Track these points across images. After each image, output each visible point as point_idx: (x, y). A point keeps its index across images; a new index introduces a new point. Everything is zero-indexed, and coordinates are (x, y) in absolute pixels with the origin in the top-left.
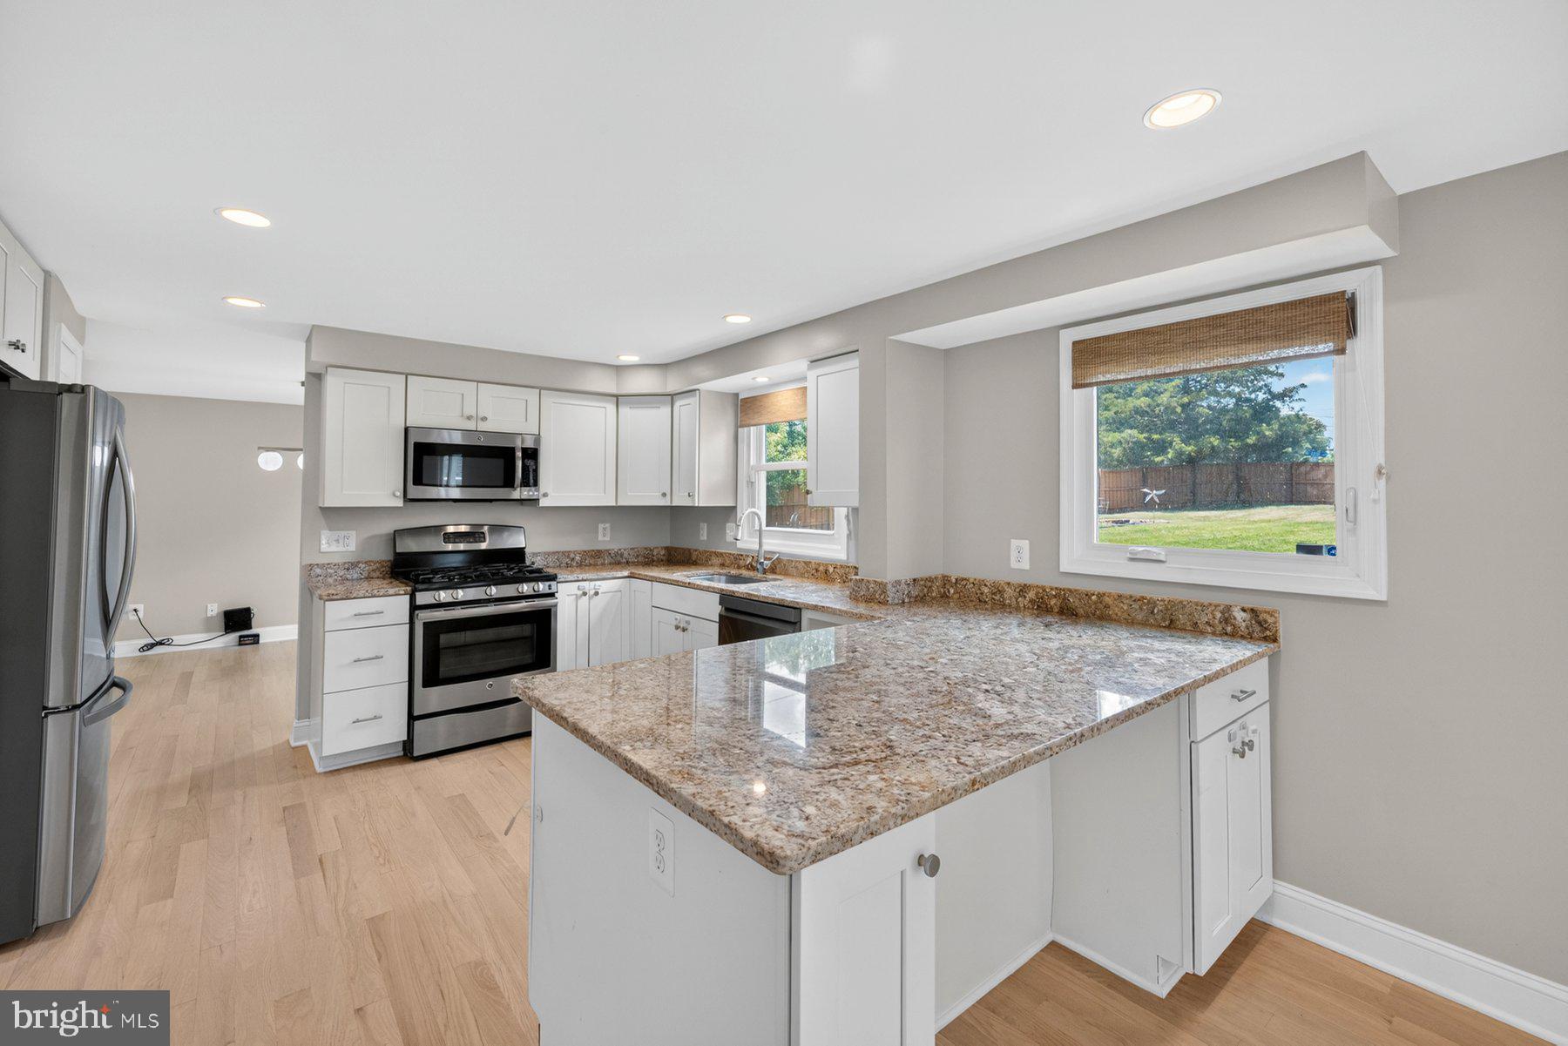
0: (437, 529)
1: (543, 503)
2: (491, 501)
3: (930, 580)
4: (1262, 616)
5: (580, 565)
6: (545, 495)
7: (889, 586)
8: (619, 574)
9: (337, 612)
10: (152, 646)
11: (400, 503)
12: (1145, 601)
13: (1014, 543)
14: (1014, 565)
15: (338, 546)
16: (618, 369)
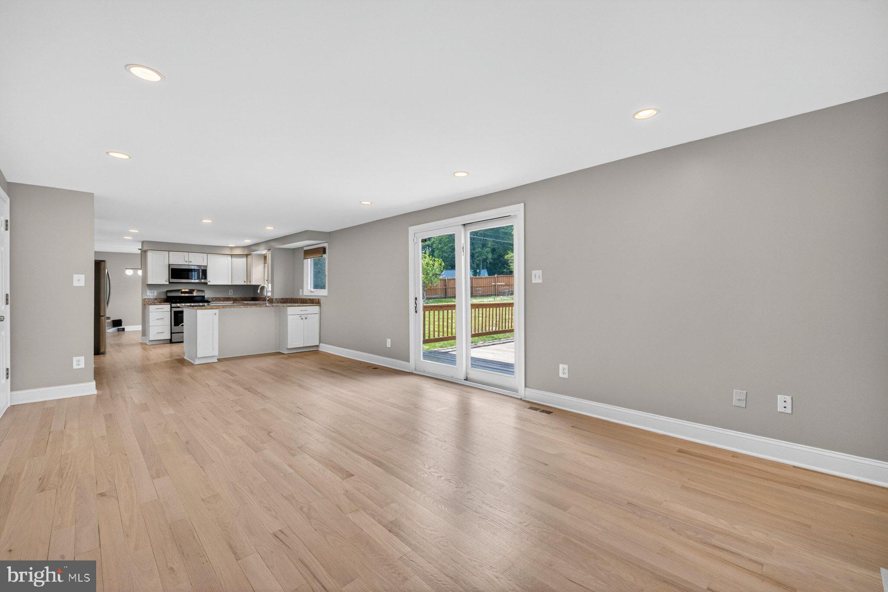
0: (179, 290)
1: (209, 284)
2: (194, 283)
5: (224, 301)
6: (209, 281)
7: (274, 300)
9: (152, 308)
11: (168, 283)
15: (151, 294)
16: (232, 248)
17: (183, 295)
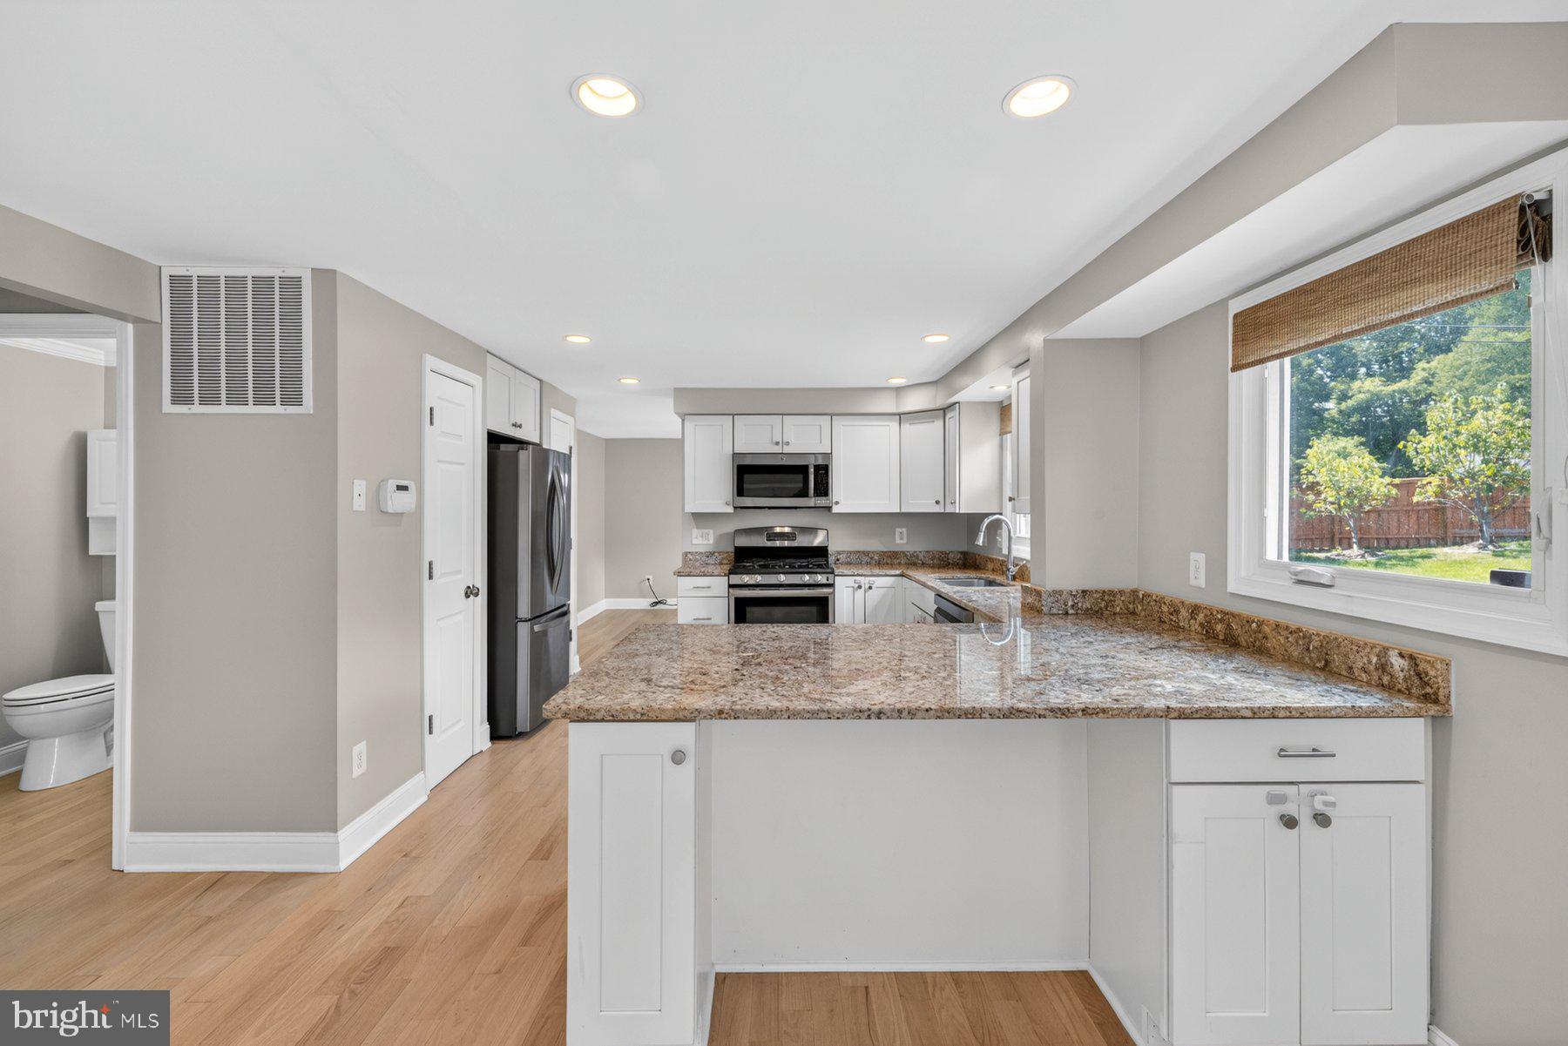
0: (767, 530)
1: (835, 509)
2: (796, 508)
3: (1111, 593)
4: (1422, 666)
5: (879, 564)
6: (837, 503)
7: (1045, 595)
8: (893, 572)
9: (683, 585)
10: (656, 603)
11: (730, 510)
12: (1301, 634)
13: (1193, 556)
14: (1193, 582)
15: (703, 539)
16: (898, 390)
17: (778, 543)
